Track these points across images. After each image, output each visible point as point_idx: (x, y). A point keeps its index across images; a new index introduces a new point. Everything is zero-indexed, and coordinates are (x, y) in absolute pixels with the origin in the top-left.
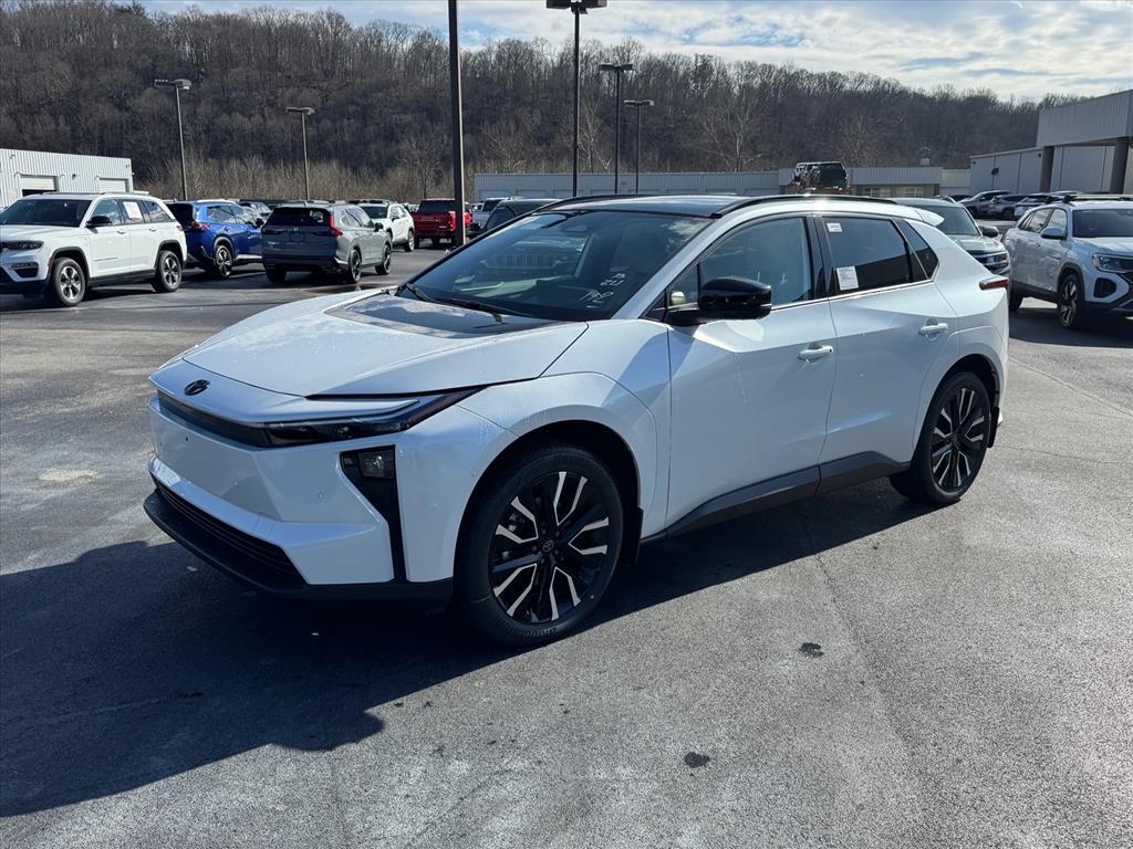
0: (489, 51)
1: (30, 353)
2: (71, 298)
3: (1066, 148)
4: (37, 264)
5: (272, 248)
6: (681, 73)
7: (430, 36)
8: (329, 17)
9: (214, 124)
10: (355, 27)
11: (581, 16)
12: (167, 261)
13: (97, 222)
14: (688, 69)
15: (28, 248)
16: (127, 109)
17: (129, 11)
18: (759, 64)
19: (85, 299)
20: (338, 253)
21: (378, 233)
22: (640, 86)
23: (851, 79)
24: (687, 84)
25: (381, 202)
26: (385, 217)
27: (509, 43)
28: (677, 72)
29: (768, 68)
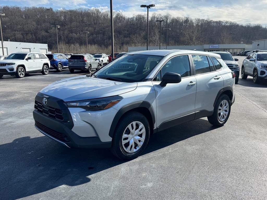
0: (134, 17)
4: (14, 68)
5: (70, 65)
6: (181, 21)
8: (96, 10)
9: (68, 36)
10: (102, 12)
12: (45, 68)
15: (12, 65)
17: (49, 9)
21: (96, 61)
22: (171, 25)
23: (224, 22)
24: (183, 24)
26: (101, 57)
27: (138, 15)
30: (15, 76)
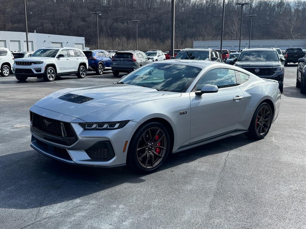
2: (51, 79)
4: (41, 68)
5: (114, 65)
9: (112, 26)
12: (82, 69)
13: (60, 56)
14: (275, 3)
15: (39, 63)
19: (55, 80)
20: (134, 67)
21: (149, 61)
22: (257, 10)
24: (275, 9)
25: (156, 51)
26: (156, 55)
30: (43, 78)
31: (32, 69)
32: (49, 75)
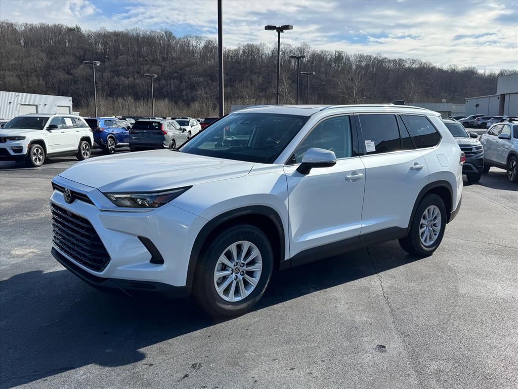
0: (239, 49)
1: (15, 189)
2: (38, 163)
3: (511, 95)
4: (22, 147)
5: (134, 140)
6: (328, 59)
7: (212, 42)
8: (166, 33)
9: (111, 81)
10: (178, 37)
11: (281, 33)
12: (84, 146)
13: (52, 127)
14: (332, 57)
15: (19, 140)
16: (71, 74)
17: (74, 30)
18: (365, 55)
19: (44, 163)
20: (164, 142)
21: (184, 133)
22: (309, 65)
23: (409, 62)
24: (332, 64)
25: (187, 118)
26: (188, 125)
27: (248, 45)
28: (326, 59)
29: (369, 57)
30: (24, 162)
31: (8, 149)
32: (34, 158)
